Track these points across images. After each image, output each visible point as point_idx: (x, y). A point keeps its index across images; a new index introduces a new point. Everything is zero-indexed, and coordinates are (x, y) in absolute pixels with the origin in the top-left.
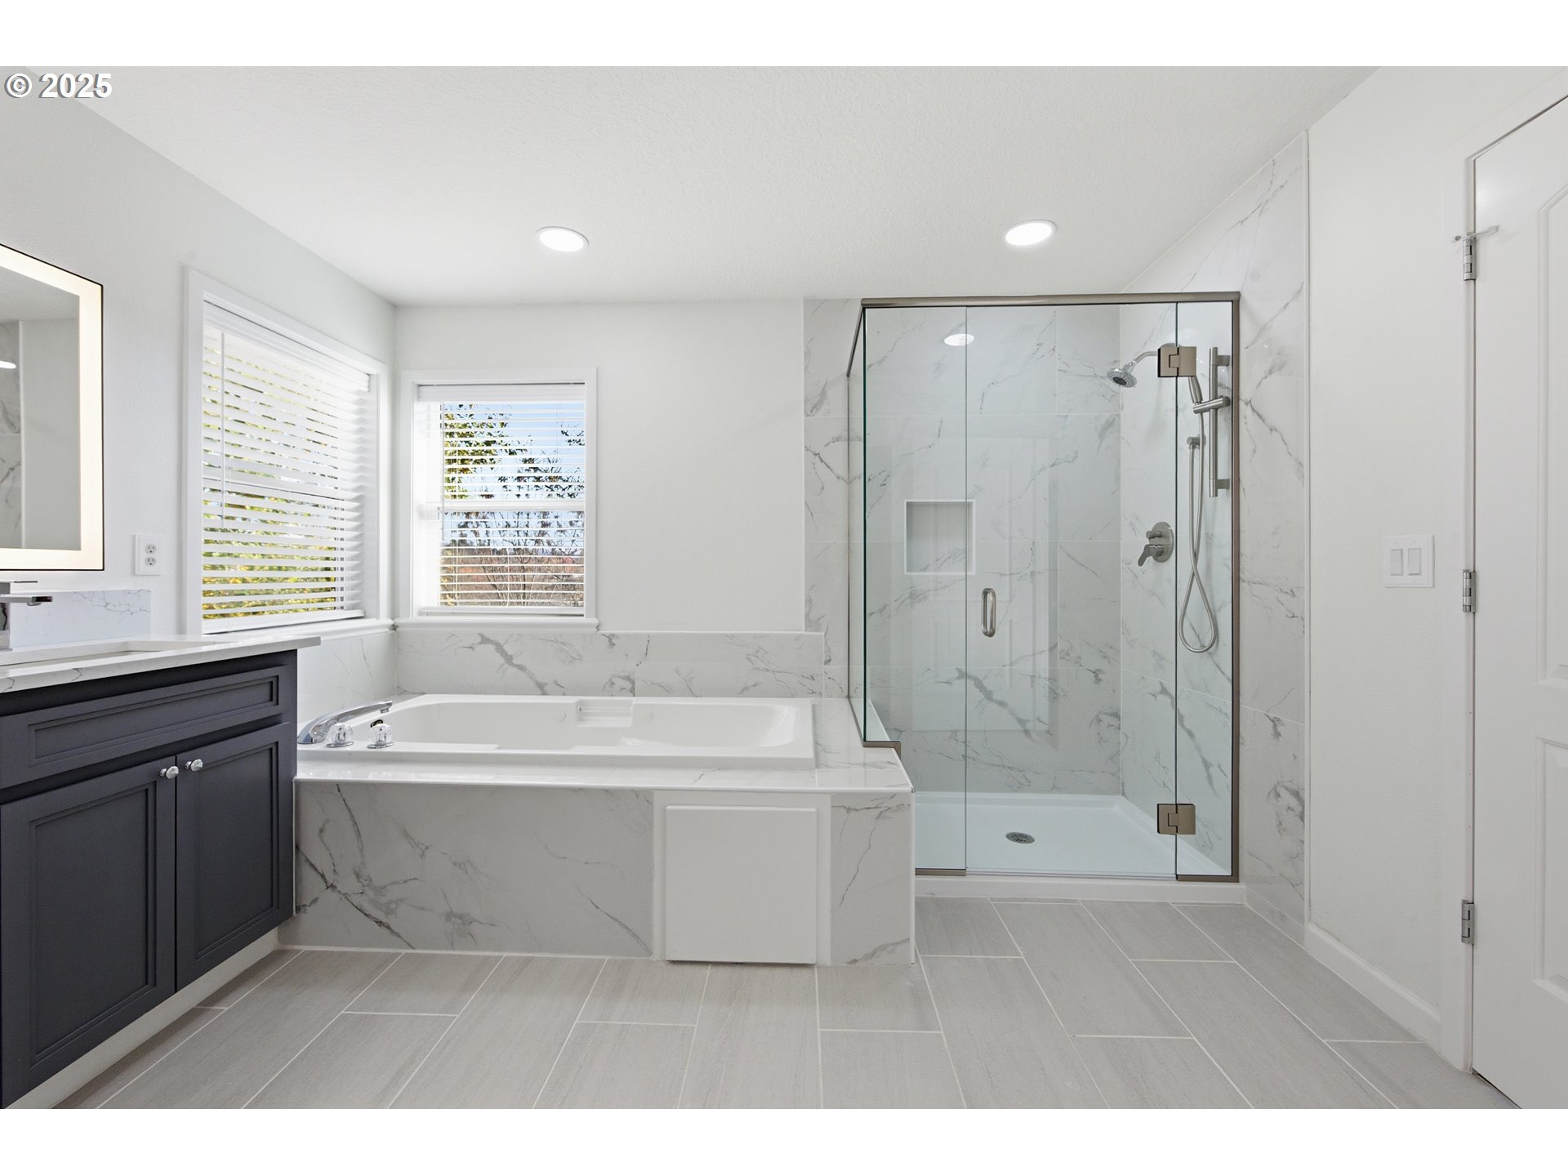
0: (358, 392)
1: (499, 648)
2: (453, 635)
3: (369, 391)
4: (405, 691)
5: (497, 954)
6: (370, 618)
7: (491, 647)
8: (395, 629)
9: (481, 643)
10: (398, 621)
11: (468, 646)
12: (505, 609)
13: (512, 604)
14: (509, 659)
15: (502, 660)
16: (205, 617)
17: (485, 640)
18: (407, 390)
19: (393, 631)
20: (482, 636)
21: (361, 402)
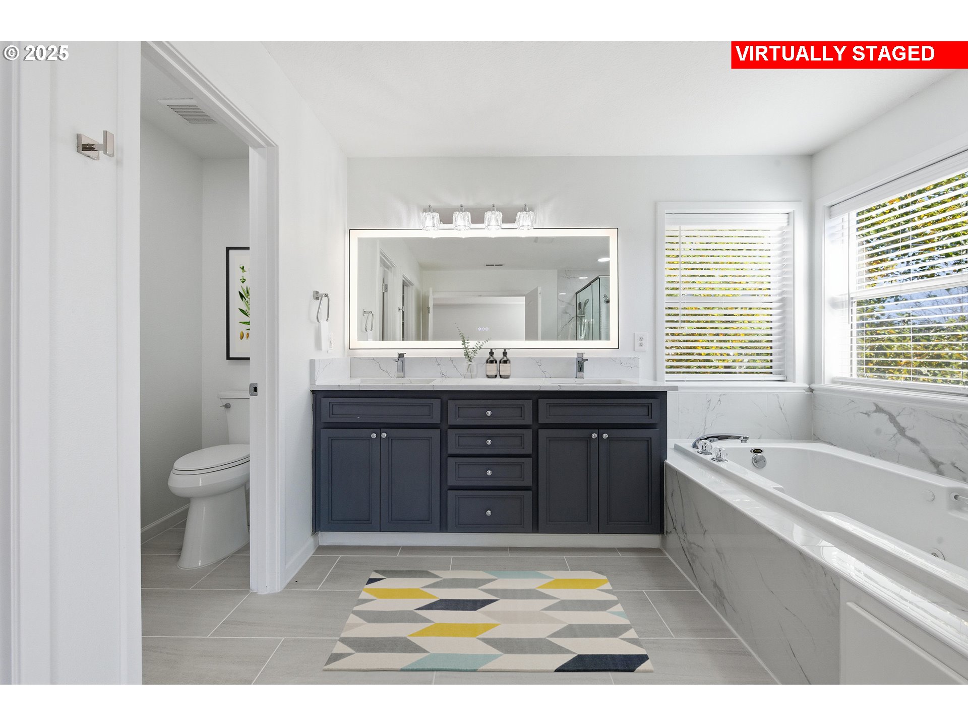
0: (781, 229)
1: (892, 419)
2: (853, 401)
3: (788, 225)
4: (819, 438)
5: (734, 632)
6: (789, 381)
7: (885, 417)
8: (812, 392)
9: (875, 412)
10: (813, 386)
11: (865, 412)
12: (899, 384)
13: (906, 379)
14: (902, 431)
15: (895, 430)
16: (667, 373)
17: (879, 410)
18: (820, 212)
19: (811, 393)
20: (876, 405)
21: (783, 234)
